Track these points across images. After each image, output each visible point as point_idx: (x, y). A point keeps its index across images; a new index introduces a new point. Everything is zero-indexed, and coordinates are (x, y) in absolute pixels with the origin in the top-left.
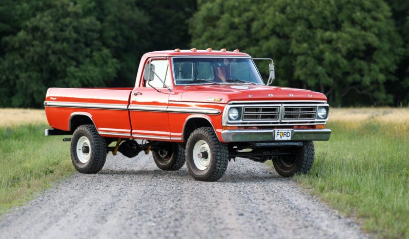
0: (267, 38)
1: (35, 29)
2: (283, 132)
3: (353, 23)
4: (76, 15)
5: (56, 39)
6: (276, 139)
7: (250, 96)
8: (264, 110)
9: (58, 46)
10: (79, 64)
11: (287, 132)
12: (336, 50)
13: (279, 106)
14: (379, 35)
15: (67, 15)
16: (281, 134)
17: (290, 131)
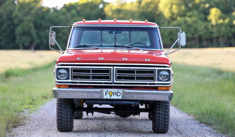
2: (113, 92)
6: (105, 97)
7: (78, 59)
8: (94, 71)
11: (117, 91)
13: (110, 69)
16: (111, 93)
17: (121, 91)
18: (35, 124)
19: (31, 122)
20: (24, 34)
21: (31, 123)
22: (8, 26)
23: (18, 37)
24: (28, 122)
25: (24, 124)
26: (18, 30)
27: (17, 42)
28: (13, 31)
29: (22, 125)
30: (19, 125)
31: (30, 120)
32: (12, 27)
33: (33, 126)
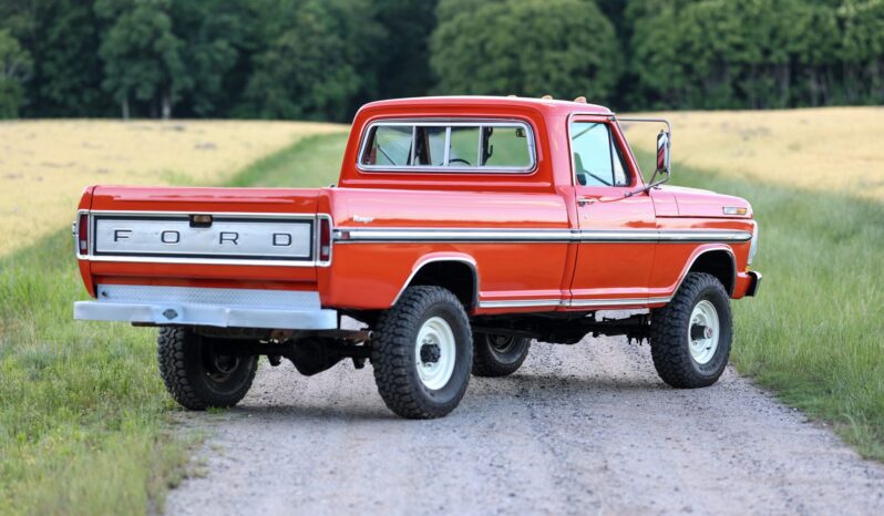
0: (500, 57)
1: (285, 49)
3: (579, 43)
4: (321, 34)
5: (304, 58)
9: (305, 65)
10: (323, 80)
12: (561, 69)
14: (602, 55)
15: (312, 33)
18: (244, 470)
19: (229, 458)
20: (134, 53)
21: (229, 463)
22: (76, 23)
23: (110, 68)
24: (216, 461)
25: (204, 469)
26: (113, 40)
27: (107, 84)
28: (94, 42)
29: (196, 476)
30: (185, 477)
31: (221, 448)
32: (89, 29)
33: (239, 480)
